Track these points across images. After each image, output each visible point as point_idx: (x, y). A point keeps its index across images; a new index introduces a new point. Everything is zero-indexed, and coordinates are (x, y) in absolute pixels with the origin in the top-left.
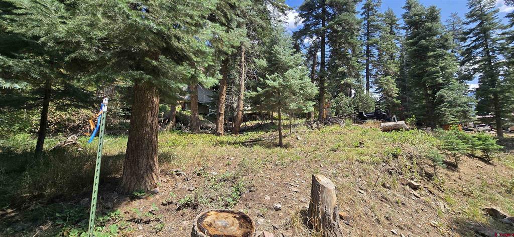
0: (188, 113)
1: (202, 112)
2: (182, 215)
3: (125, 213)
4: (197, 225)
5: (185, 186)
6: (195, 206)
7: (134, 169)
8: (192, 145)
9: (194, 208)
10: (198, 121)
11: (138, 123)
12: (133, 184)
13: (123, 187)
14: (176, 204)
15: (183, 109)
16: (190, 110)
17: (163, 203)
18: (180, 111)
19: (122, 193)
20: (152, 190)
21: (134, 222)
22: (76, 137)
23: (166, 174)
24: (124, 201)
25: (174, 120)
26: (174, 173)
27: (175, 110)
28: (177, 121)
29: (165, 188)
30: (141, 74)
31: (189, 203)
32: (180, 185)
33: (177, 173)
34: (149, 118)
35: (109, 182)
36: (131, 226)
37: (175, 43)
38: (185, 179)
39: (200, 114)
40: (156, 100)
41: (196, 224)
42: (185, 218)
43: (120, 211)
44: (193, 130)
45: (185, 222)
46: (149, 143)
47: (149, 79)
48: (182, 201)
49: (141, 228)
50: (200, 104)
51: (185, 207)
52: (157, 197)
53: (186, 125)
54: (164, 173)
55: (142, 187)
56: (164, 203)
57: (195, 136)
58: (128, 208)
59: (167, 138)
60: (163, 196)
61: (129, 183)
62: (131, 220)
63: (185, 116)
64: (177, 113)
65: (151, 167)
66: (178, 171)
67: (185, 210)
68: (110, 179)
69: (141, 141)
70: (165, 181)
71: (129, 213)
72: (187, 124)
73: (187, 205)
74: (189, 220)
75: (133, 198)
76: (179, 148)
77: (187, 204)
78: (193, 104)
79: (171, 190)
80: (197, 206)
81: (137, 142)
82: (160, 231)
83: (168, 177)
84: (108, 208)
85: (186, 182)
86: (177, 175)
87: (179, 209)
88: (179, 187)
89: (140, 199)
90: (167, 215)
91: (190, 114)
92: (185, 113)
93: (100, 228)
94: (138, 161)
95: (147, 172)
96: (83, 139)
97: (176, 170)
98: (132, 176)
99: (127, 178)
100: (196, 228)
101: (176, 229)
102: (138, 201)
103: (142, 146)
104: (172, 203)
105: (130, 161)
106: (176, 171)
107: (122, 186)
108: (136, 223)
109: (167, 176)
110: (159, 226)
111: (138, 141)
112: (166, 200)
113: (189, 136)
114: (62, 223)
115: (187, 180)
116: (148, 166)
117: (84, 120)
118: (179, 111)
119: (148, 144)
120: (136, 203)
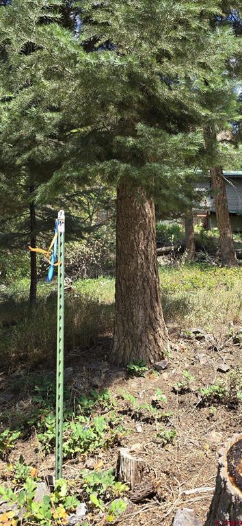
0: (214, 233)
1: (238, 229)
2: (208, 419)
3: (118, 397)
4: (225, 464)
5: (212, 361)
6: (232, 403)
7: (127, 326)
8: (225, 287)
9: (231, 408)
10: (232, 245)
11: (126, 252)
12: (128, 350)
13: (115, 354)
14: (197, 395)
15: (206, 227)
16: (216, 229)
17: (174, 388)
18: (202, 231)
19: (115, 364)
20: (157, 364)
21: (130, 415)
22: (71, 281)
23: (179, 337)
24: (117, 377)
25: (193, 247)
26: (193, 335)
27: (193, 231)
28: (198, 247)
29: (178, 362)
30: (115, 164)
31: (220, 395)
32: (203, 358)
33: (198, 335)
34: (142, 241)
35: (100, 345)
36: (126, 422)
37: (164, 92)
38: (210, 348)
39: (236, 232)
40: (149, 210)
41: (223, 460)
42: (214, 424)
43: (111, 393)
44: (224, 262)
45: (213, 434)
46: (146, 284)
47: (127, 170)
48: (206, 391)
49: (140, 429)
50: (232, 215)
51: (213, 402)
52: (165, 375)
53: (212, 252)
54: (176, 334)
55: (142, 356)
56: (177, 389)
57: (229, 272)
58: (122, 390)
59: (183, 277)
60: (175, 375)
61: (123, 347)
62: (124, 413)
63: (211, 239)
64: (196, 235)
65: (151, 323)
66: (198, 332)
67: (213, 409)
68: (102, 339)
69: (134, 281)
70: (178, 348)
71: (123, 399)
72: (215, 251)
73: (216, 399)
74: (223, 430)
75: (131, 374)
76: (201, 292)
77: (216, 397)
78: (219, 215)
79: (187, 365)
80: (237, 403)
81: (128, 283)
82: (168, 442)
83: (183, 343)
84: (96, 387)
85: (212, 353)
86: (197, 338)
87: (201, 405)
88: (202, 363)
89: (139, 376)
90: (181, 412)
91: (217, 235)
92: (209, 234)
93: (83, 417)
94: (132, 313)
95: (146, 331)
96: (80, 282)
97: (195, 330)
98: (126, 337)
99: (119, 340)
100: (224, 474)
101: (197, 444)
102: (136, 379)
103: (135, 288)
104: (188, 391)
105: (121, 313)
106: (195, 333)
107: (114, 351)
108: (132, 418)
109: (181, 340)
110: (167, 432)
111: (129, 280)
112: (180, 384)
113: (219, 270)
114: (40, 401)
115: (216, 350)
116: (147, 322)
117: (79, 257)
118: (199, 232)
119: (143, 285)
120: (134, 383)
